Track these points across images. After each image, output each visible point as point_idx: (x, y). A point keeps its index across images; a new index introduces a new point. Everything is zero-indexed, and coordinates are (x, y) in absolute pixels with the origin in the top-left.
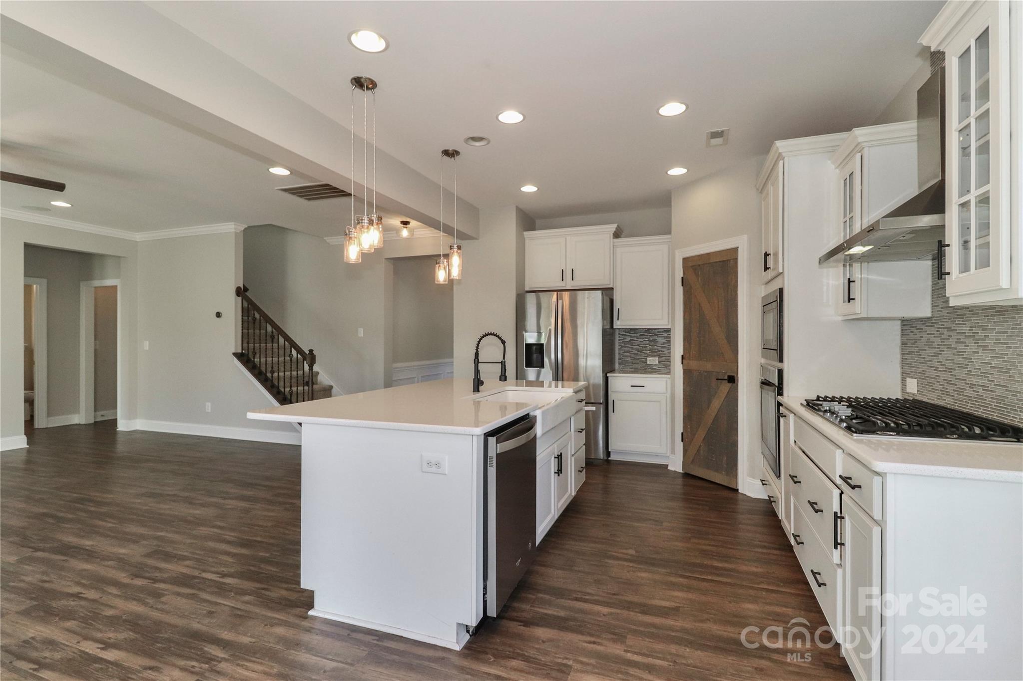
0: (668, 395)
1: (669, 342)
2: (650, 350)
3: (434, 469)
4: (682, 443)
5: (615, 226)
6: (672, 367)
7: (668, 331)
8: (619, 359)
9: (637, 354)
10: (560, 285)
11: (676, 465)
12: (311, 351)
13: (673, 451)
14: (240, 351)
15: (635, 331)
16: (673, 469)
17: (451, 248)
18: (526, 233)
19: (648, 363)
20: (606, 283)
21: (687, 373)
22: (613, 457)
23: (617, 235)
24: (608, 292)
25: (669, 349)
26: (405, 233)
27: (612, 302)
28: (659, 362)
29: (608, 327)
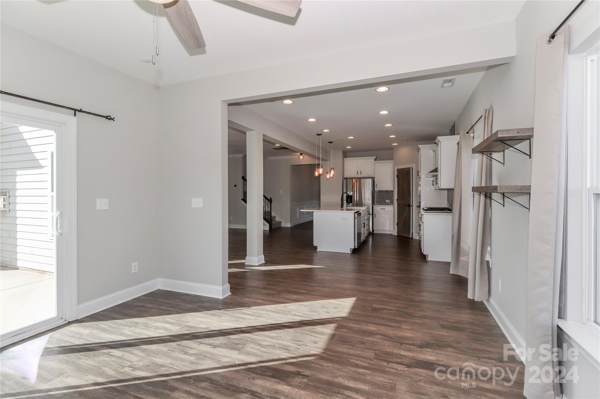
0: (393, 212)
1: (393, 195)
2: (387, 197)
3: (345, 219)
4: (397, 226)
5: (375, 157)
6: (394, 203)
7: (393, 191)
8: (376, 201)
9: (382, 199)
10: (356, 176)
11: (395, 233)
12: (271, 198)
13: (394, 229)
14: (243, 198)
15: (382, 191)
16: (394, 234)
17: (331, 169)
18: (344, 158)
19: (386, 202)
20: (372, 176)
21: (398, 205)
22: (375, 232)
23: (375, 160)
24: (373, 179)
25: (393, 197)
26: (301, 157)
27: (374, 181)
28: (390, 201)
29: (373, 190)
